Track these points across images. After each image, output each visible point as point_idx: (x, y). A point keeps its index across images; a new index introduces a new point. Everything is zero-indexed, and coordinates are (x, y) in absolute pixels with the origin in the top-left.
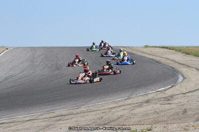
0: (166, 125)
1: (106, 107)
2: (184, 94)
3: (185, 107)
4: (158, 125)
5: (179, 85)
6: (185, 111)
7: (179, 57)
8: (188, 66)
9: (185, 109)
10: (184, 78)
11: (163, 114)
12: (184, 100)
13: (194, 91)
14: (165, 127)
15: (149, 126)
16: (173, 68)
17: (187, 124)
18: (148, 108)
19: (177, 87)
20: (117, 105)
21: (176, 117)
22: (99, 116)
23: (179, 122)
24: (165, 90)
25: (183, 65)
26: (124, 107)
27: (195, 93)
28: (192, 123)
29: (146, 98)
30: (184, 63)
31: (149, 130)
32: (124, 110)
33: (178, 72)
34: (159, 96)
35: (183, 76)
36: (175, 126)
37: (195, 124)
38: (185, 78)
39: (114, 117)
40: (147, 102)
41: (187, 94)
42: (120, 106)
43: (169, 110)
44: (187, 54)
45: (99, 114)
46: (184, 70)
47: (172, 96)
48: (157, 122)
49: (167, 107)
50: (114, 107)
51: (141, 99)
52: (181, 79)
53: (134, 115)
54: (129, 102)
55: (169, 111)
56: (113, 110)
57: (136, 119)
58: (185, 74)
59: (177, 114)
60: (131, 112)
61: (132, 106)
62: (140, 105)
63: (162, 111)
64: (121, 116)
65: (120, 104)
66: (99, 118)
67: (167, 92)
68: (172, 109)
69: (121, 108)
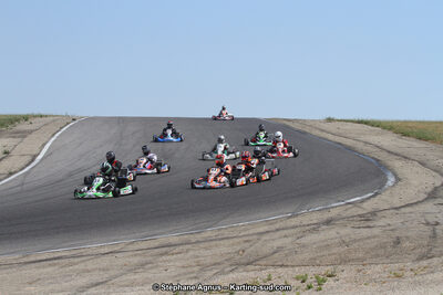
0: (361, 267)
1: (251, 232)
2: (396, 208)
3: (397, 234)
4: (347, 268)
5: (388, 192)
6: (398, 241)
7: (389, 140)
8: (406, 158)
9: (398, 238)
10: (398, 179)
11: (356, 245)
12: (396, 221)
13: (416, 203)
14: (359, 271)
15: (330, 269)
16: (378, 160)
17: (401, 266)
18: (330, 234)
19: (384, 196)
20: (273, 227)
21: (382, 252)
22: (239, 248)
23: (385, 261)
24: (362, 201)
25: (396, 154)
26: (285, 232)
27: (416, 208)
28: (409, 265)
29: (326, 216)
30: (399, 151)
31: (330, 276)
32: (285, 236)
33: (387, 168)
34: (349, 213)
35: (395, 175)
36: (378, 268)
37: (416, 266)
38: (400, 180)
39: (266, 250)
40: (328, 222)
41: (403, 210)
42: (278, 230)
43: (368, 238)
44: (404, 134)
45: (239, 243)
46: (397, 164)
47: (374, 213)
48: (344, 261)
49: (365, 232)
50: (268, 232)
51: (316, 218)
52: (391, 180)
53: (304, 246)
54: (294, 221)
55: (368, 241)
56: (265, 237)
57: (307, 256)
58: (398, 171)
59: (383, 246)
60: (298, 241)
61: (298, 229)
62: (314, 229)
63: (355, 241)
64: (279, 249)
65: (277, 226)
66: (238, 252)
67: (365, 205)
68: (374, 237)
69: (278, 233)
